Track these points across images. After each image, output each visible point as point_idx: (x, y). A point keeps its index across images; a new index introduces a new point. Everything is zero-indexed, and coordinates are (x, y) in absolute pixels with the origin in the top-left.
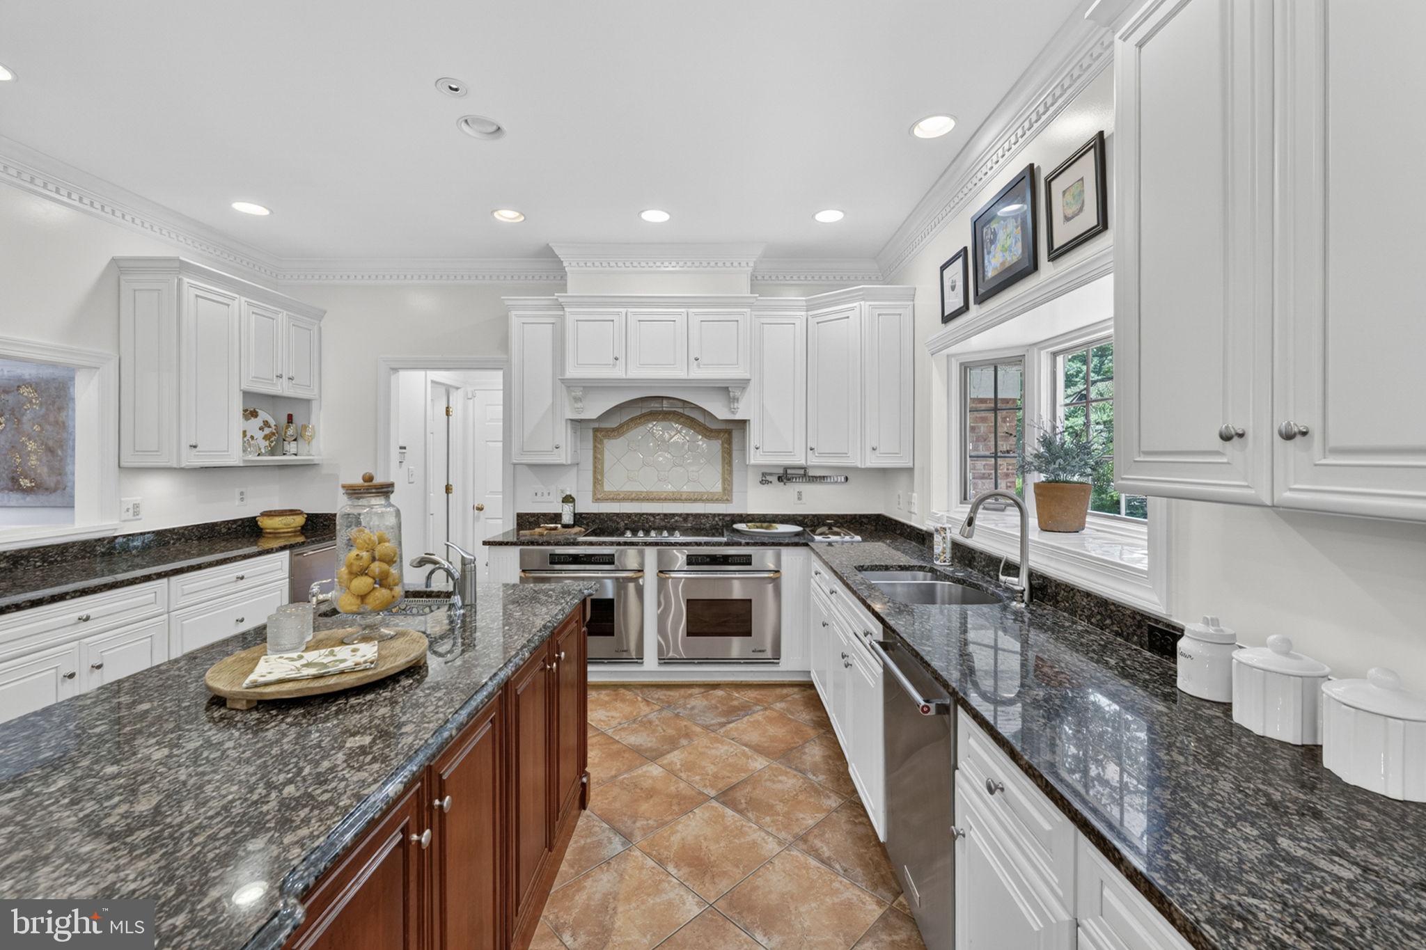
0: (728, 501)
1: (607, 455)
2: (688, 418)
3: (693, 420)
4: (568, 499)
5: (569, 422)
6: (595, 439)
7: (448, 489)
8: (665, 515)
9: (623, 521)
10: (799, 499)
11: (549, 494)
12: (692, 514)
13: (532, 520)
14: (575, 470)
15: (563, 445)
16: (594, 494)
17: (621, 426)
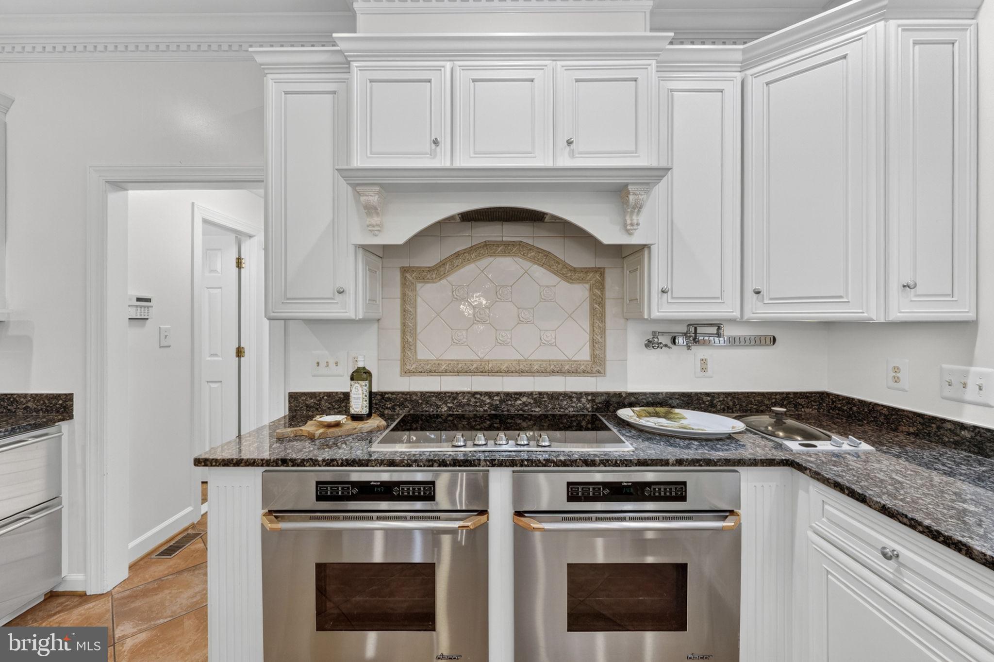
0: (600, 373)
1: (422, 309)
2: (540, 251)
3: (547, 254)
4: (361, 374)
5: (360, 252)
6: (404, 283)
7: (240, 352)
8: (508, 394)
9: (446, 403)
10: (704, 370)
11: (337, 363)
12: (547, 393)
13: (311, 401)
14: (375, 327)
15: (350, 288)
16: (403, 363)
17: (443, 264)
